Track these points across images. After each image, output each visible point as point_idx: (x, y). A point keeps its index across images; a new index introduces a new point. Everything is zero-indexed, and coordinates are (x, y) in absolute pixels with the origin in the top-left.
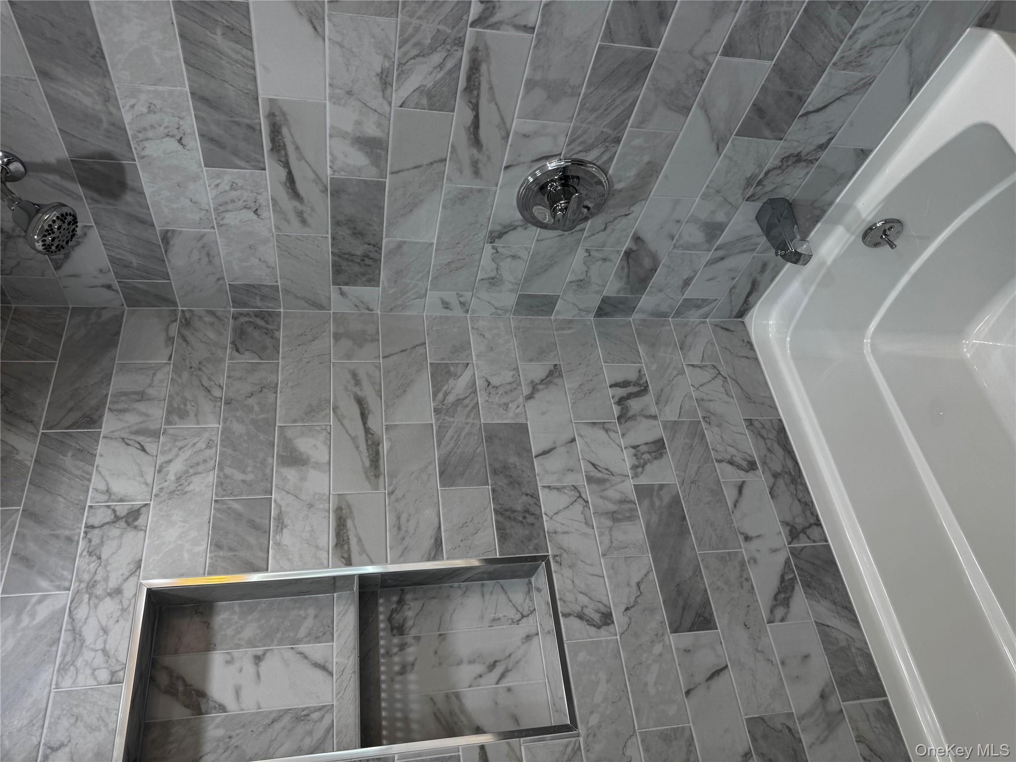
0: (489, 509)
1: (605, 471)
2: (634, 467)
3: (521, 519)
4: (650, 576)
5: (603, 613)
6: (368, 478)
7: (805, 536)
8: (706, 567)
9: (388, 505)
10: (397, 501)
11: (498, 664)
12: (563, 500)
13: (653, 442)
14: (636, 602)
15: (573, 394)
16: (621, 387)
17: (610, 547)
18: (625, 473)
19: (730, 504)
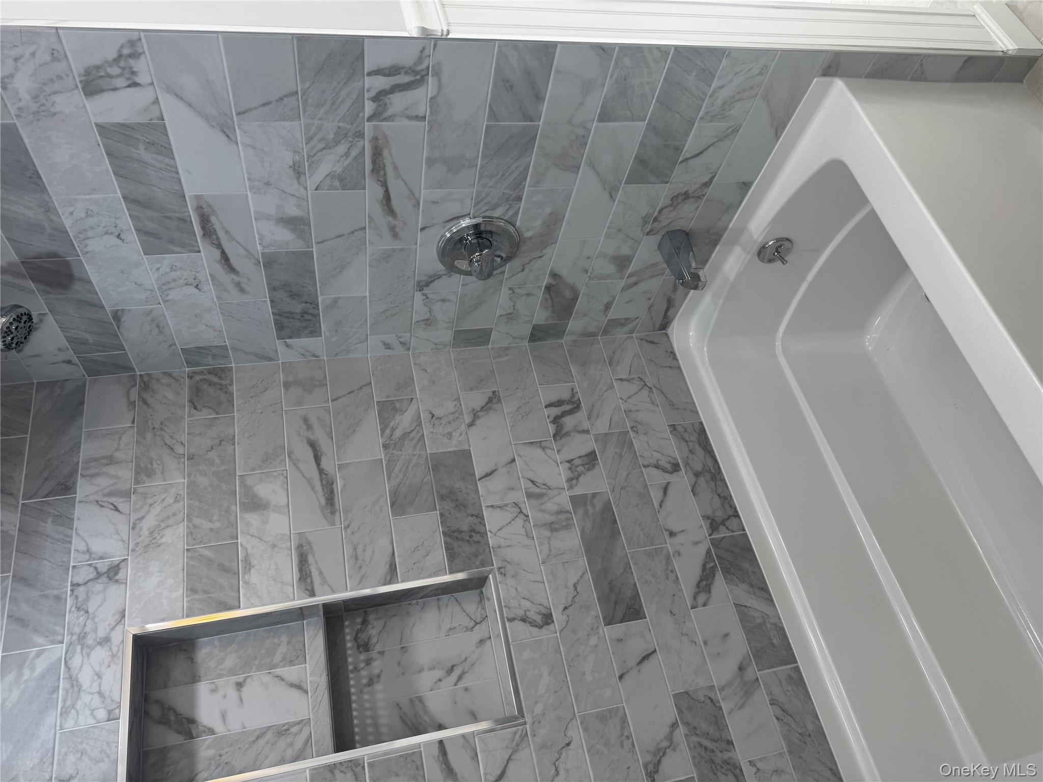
0: (437, 534)
1: (543, 487)
2: (569, 480)
3: (468, 538)
4: (586, 577)
5: (544, 615)
6: (324, 516)
7: (725, 528)
8: (635, 564)
9: (345, 538)
10: (353, 533)
11: (455, 668)
12: (504, 516)
13: (586, 455)
14: (573, 601)
15: (511, 418)
16: (556, 406)
17: (549, 555)
18: (562, 486)
19: (656, 505)
